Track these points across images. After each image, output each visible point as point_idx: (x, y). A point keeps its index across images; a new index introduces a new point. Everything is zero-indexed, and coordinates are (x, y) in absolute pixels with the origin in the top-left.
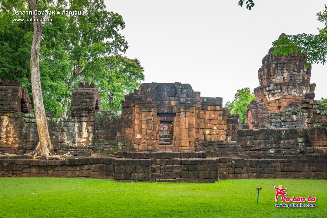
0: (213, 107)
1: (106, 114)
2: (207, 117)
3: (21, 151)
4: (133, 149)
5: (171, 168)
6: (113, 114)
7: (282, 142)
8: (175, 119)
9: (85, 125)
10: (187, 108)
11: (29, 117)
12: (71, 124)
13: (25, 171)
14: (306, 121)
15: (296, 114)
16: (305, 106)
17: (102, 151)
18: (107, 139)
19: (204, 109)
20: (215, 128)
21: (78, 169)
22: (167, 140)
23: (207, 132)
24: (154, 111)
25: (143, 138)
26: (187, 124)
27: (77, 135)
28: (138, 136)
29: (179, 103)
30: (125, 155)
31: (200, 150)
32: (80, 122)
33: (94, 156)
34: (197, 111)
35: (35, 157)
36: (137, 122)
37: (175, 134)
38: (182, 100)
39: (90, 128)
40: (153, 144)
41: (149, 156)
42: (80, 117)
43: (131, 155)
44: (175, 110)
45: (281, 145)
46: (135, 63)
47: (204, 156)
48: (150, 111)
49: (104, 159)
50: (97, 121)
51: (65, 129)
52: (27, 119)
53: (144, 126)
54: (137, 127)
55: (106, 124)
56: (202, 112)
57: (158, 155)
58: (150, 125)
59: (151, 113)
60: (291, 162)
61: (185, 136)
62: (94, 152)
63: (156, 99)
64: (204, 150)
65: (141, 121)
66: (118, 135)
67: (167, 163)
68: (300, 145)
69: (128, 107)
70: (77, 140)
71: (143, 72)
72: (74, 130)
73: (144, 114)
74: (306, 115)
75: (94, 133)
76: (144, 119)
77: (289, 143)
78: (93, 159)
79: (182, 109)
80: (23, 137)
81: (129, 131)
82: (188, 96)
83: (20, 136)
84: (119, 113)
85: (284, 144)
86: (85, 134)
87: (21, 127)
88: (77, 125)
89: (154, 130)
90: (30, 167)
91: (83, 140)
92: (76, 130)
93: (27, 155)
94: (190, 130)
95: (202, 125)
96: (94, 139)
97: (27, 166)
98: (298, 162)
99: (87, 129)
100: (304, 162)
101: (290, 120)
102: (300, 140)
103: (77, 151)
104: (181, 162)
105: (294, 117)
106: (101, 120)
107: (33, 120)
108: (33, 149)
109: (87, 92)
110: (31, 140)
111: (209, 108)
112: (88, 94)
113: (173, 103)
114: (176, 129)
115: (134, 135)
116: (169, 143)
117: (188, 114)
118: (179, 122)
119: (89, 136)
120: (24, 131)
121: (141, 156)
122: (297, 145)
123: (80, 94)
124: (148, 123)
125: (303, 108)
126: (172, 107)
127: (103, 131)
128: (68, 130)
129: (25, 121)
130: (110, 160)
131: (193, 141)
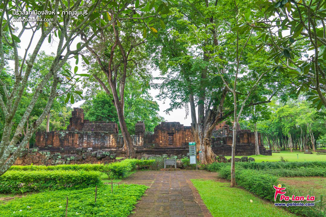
0: (188, 130)
1: (148, 134)
2: (186, 134)
3: (118, 148)
4: (159, 146)
5: (173, 153)
6: (151, 133)
7: (215, 142)
8: (174, 135)
9: (140, 137)
10: (178, 131)
11: (120, 135)
12: (135, 137)
13: (120, 155)
14: (226, 134)
15: (222, 131)
16: (226, 128)
17: (147, 147)
18: (149, 143)
19: (185, 131)
20: (189, 138)
21: (139, 154)
22: (172, 142)
23: (187, 139)
24: (166, 132)
25: (163, 142)
26: (179, 137)
27: (138, 142)
28: (161, 142)
29: (176, 130)
30: (157, 149)
31: (184, 146)
32: (139, 137)
33: (145, 149)
34: (182, 132)
35: (123, 150)
36: (160, 136)
37: (174, 140)
38: (176, 128)
39: (142, 139)
40: (166, 144)
41: (165, 149)
42: (139, 135)
43: (159, 149)
44: (174, 132)
45: (214, 144)
46: (155, 103)
47: (185, 148)
48: (165, 132)
49: (149, 150)
50: (145, 136)
51: (133, 139)
52: (119, 136)
53: (163, 138)
54: (160, 138)
55: (148, 137)
56: (184, 132)
57: (168, 148)
58: (165, 138)
59: (165, 133)
60: (218, 150)
61: (178, 141)
62: (145, 148)
63: (167, 128)
64: (185, 146)
65: (162, 136)
66: (153, 141)
67: (172, 151)
68: (222, 144)
69: (156, 131)
70: (138, 143)
71: (159, 107)
72: (136, 140)
73: (163, 134)
74: (226, 131)
75: (144, 141)
76: (163, 136)
77: (217, 143)
78: (145, 150)
79: (176, 132)
80: (118, 143)
81: (157, 140)
82: (179, 127)
83: (117, 142)
84: (153, 133)
85: (216, 143)
86: (141, 141)
87: (117, 139)
88: (138, 138)
89: (167, 139)
90: (122, 154)
91: (140, 143)
92: (137, 140)
93: (120, 149)
94: (180, 139)
95: (184, 137)
96: (144, 143)
97: (121, 153)
98: (220, 150)
99: (141, 139)
100: (223, 150)
101: (219, 134)
102: (222, 142)
103: (138, 148)
104: (176, 151)
105: (221, 132)
106: (147, 136)
107: (121, 136)
108: (122, 147)
109: (141, 125)
110: (121, 144)
111: (187, 130)
112: (141, 126)
113: (173, 129)
114: (175, 139)
115: (159, 141)
116: (172, 143)
117: (179, 133)
118: (176, 136)
119: (142, 142)
120: (118, 141)
121: (162, 149)
122: (221, 143)
123: (138, 126)
124: (164, 137)
125: (225, 129)
126: (173, 131)
127: (147, 140)
128: (135, 140)
129: (118, 137)
130: (151, 151)
131: (181, 143)
